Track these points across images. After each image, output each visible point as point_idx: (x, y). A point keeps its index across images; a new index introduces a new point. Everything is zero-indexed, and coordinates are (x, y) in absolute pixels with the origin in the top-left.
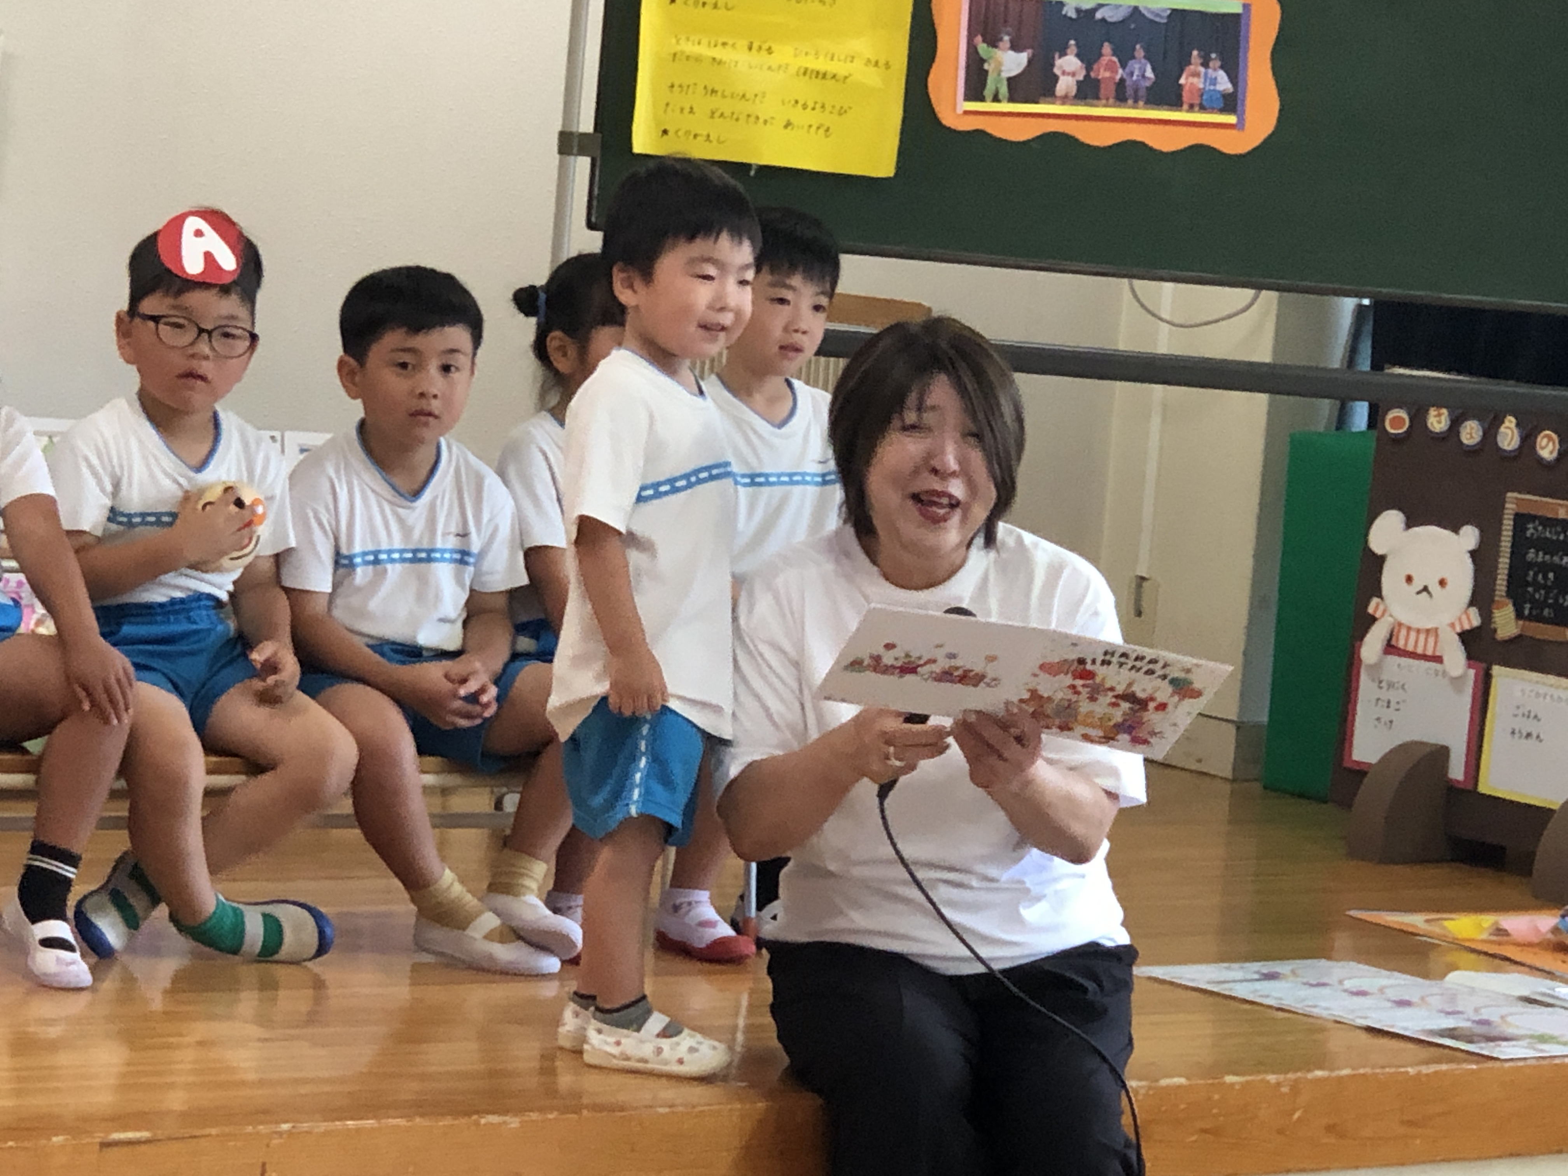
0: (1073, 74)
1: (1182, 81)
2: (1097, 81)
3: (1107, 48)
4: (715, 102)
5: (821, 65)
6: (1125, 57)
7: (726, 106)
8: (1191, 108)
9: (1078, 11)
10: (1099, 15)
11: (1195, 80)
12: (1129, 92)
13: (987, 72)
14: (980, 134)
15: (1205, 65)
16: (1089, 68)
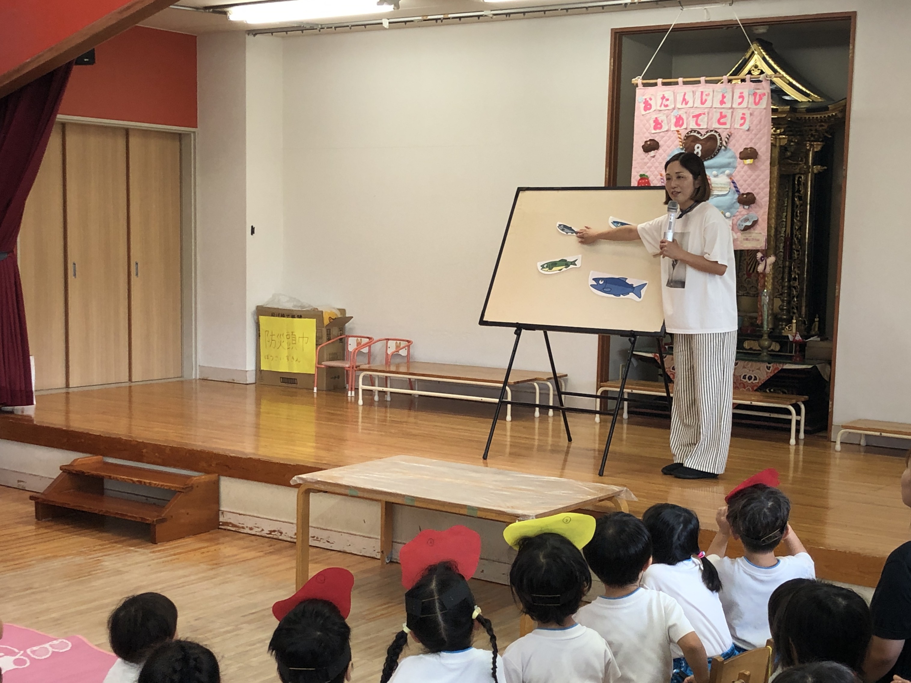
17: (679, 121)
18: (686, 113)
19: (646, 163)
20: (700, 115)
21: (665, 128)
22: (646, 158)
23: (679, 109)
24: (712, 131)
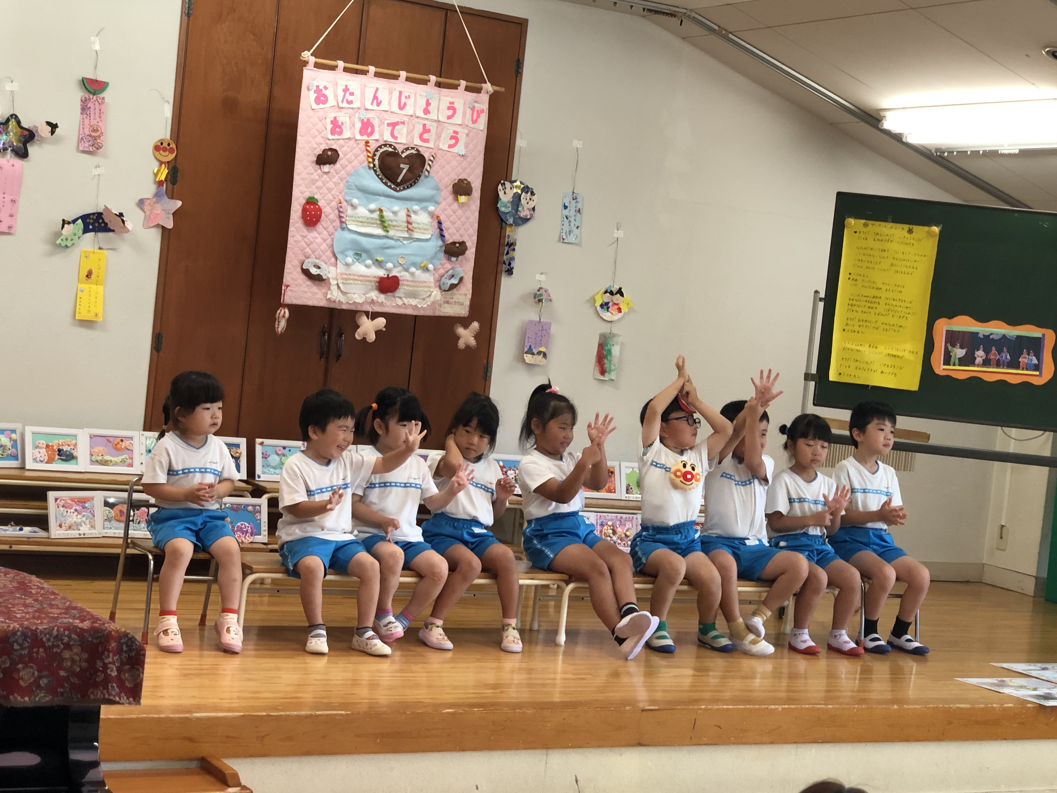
0: (982, 357)
1: (1020, 360)
2: (990, 360)
3: (994, 348)
4: (857, 364)
5: (894, 353)
6: (1000, 351)
7: (861, 366)
8: (1023, 369)
9: (984, 335)
10: (991, 337)
11: (1024, 360)
12: (1001, 362)
13: (951, 356)
14: (948, 377)
15: (1028, 354)
16: (987, 355)
17: (367, 127)
18: (378, 118)
19: (314, 182)
20: (396, 124)
21: (347, 134)
22: (315, 174)
23: (367, 110)
24: (413, 148)
